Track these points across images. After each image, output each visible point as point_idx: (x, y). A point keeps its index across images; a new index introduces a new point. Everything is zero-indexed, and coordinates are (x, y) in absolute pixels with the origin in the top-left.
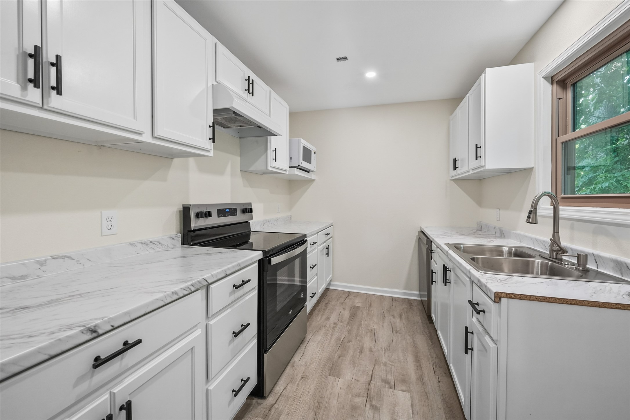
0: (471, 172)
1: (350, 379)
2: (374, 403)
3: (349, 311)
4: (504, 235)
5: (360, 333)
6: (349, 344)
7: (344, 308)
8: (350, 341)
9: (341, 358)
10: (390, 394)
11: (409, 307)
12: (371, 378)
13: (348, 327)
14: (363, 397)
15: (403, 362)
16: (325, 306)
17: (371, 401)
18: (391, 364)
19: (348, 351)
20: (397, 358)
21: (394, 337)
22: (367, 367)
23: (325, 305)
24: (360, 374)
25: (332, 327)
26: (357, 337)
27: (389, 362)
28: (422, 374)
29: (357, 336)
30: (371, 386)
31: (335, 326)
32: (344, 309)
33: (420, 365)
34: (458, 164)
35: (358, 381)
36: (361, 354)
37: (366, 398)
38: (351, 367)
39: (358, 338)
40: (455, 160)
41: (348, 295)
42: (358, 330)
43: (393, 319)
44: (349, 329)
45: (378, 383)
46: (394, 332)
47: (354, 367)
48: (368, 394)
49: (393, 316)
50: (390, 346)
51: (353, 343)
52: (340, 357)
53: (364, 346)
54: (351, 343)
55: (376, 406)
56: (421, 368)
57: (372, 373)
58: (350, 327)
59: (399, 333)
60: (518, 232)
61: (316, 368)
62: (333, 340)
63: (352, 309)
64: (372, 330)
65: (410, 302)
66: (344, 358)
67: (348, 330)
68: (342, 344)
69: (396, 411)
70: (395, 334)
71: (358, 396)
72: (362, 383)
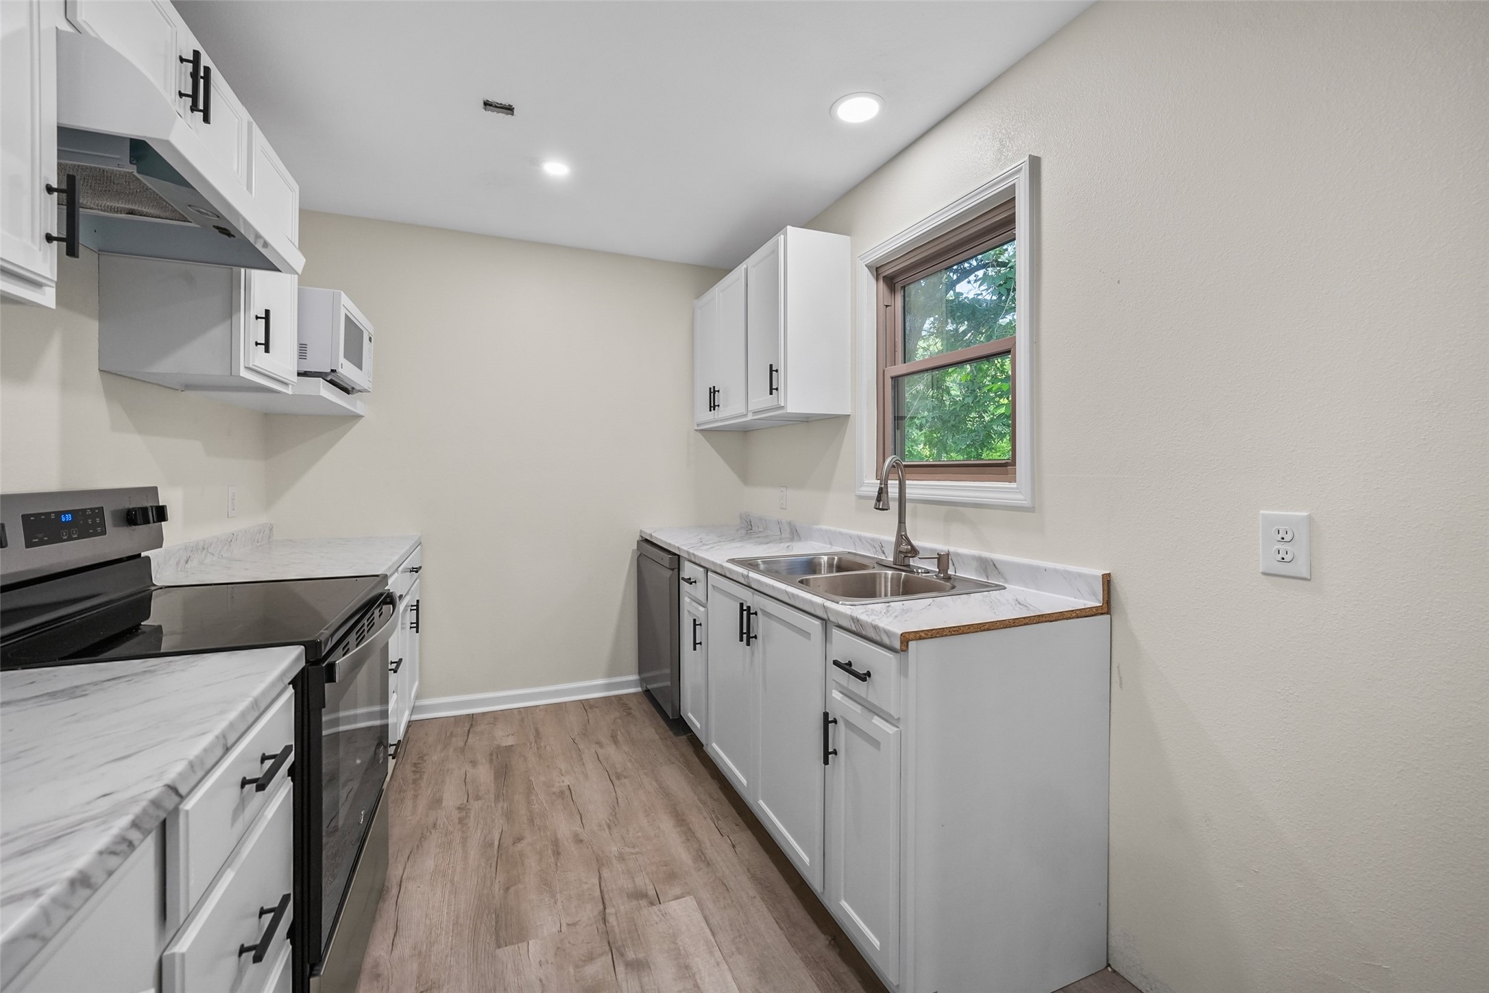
0: (750, 417)
1: (554, 930)
2: (631, 955)
3: (488, 765)
4: (798, 534)
5: (537, 810)
6: (520, 846)
7: (471, 762)
8: (519, 839)
9: (512, 889)
10: (655, 918)
11: (625, 714)
12: (604, 903)
13: (500, 804)
14: (602, 954)
15: (655, 836)
16: (414, 772)
17: (622, 955)
18: (633, 851)
19: (523, 864)
20: (639, 834)
21: (616, 790)
22: (584, 880)
23: (414, 769)
24: (575, 907)
25: (457, 820)
26: (533, 822)
27: (628, 850)
28: (700, 846)
29: (531, 821)
30: (610, 921)
31: (464, 814)
32: (474, 763)
33: (690, 829)
34: (719, 399)
35: (574, 924)
36: (557, 858)
37: (610, 954)
38: (547, 899)
39: (537, 822)
40: (713, 392)
41: (472, 725)
42: (529, 802)
43: (601, 752)
44: (505, 808)
45: (622, 908)
46: (613, 778)
47: (553, 896)
48: (609, 943)
49: (597, 743)
50: (616, 814)
51: (529, 838)
52: (507, 889)
53: (559, 836)
54: (524, 842)
55: (637, 959)
56: (693, 833)
57: (601, 892)
58: (505, 805)
59: (625, 777)
60: (824, 527)
61: (451, 949)
62: (472, 853)
63: (495, 756)
64: (562, 792)
65: (621, 702)
66: (521, 886)
67: (502, 814)
68: (501, 855)
69: (681, 948)
70: (616, 782)
71: (590, 958)
72: (587, 925)
